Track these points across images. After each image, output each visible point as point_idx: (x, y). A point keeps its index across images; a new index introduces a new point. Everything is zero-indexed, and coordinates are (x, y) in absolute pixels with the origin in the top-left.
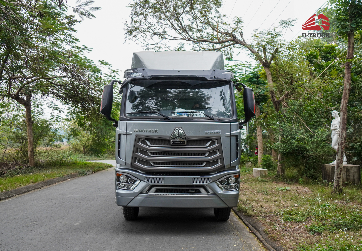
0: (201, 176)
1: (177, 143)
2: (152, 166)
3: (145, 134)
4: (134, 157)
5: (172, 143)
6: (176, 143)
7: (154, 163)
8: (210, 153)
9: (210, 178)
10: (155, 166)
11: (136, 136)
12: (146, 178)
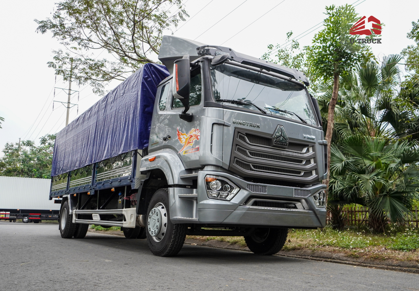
0: (301, 187)
1: (280, 144)
2: (251, 170)
3: (245, 127)
4: (233, 155)
5: (275, 144)
6: (278, 144)
7: (254, 166)
8: (306, 161)
9: (309, 191)
10: (255, 171)
11: (235, 128)
12: (248, 185)
